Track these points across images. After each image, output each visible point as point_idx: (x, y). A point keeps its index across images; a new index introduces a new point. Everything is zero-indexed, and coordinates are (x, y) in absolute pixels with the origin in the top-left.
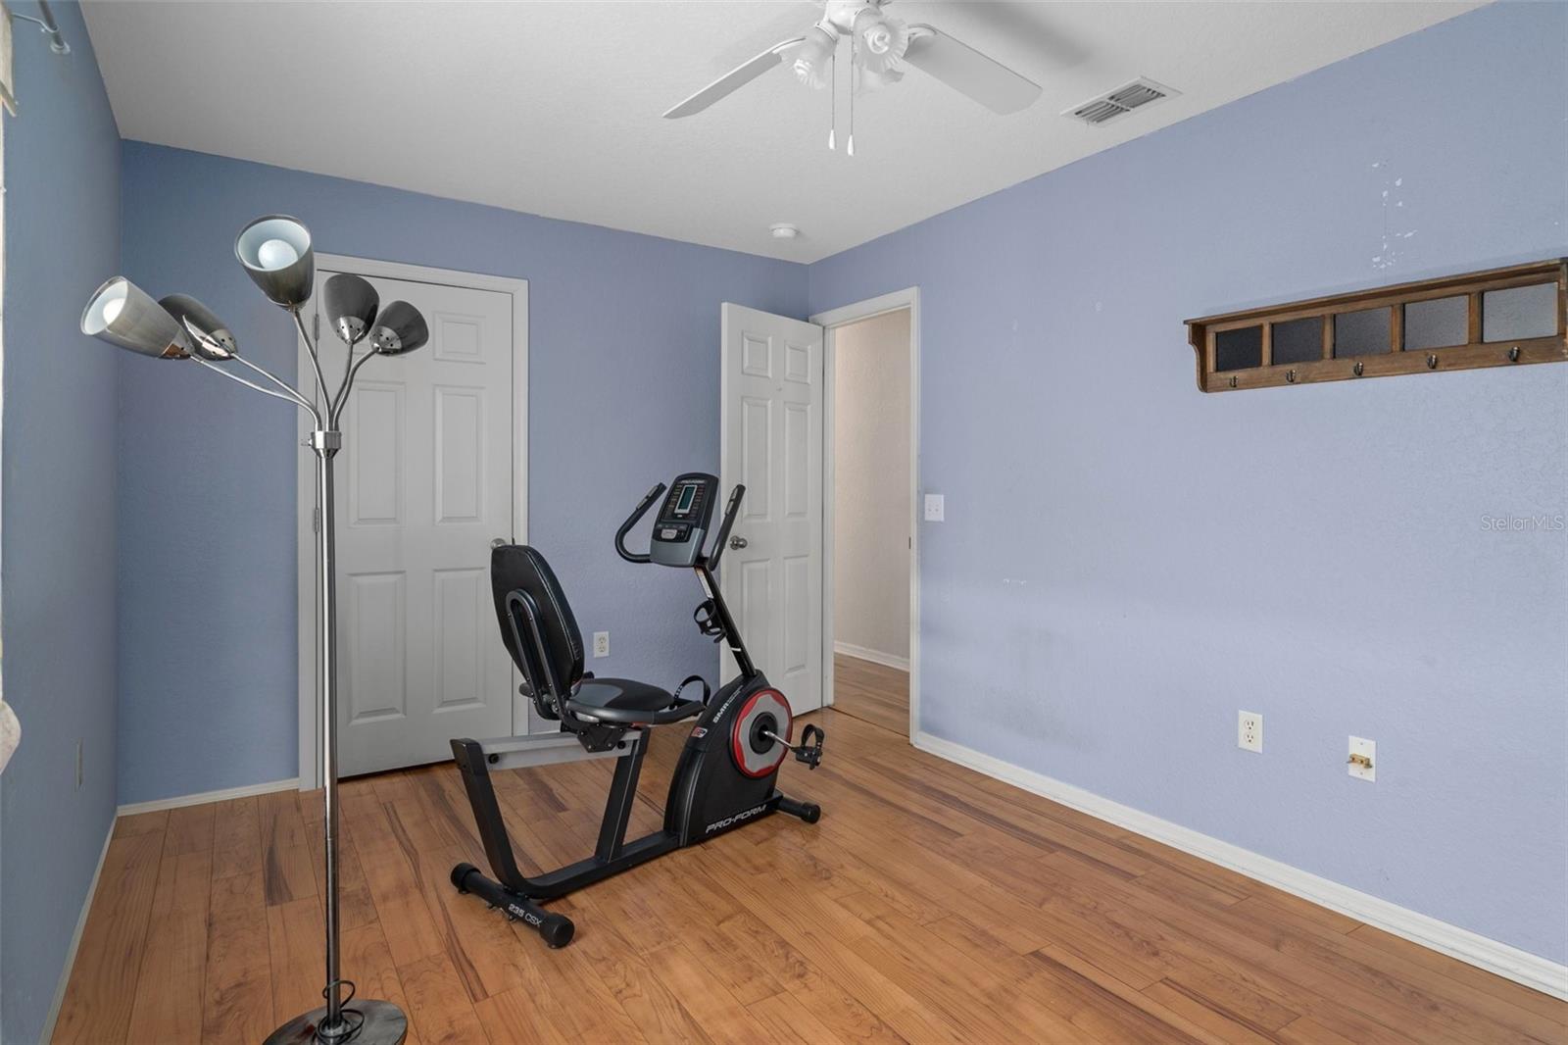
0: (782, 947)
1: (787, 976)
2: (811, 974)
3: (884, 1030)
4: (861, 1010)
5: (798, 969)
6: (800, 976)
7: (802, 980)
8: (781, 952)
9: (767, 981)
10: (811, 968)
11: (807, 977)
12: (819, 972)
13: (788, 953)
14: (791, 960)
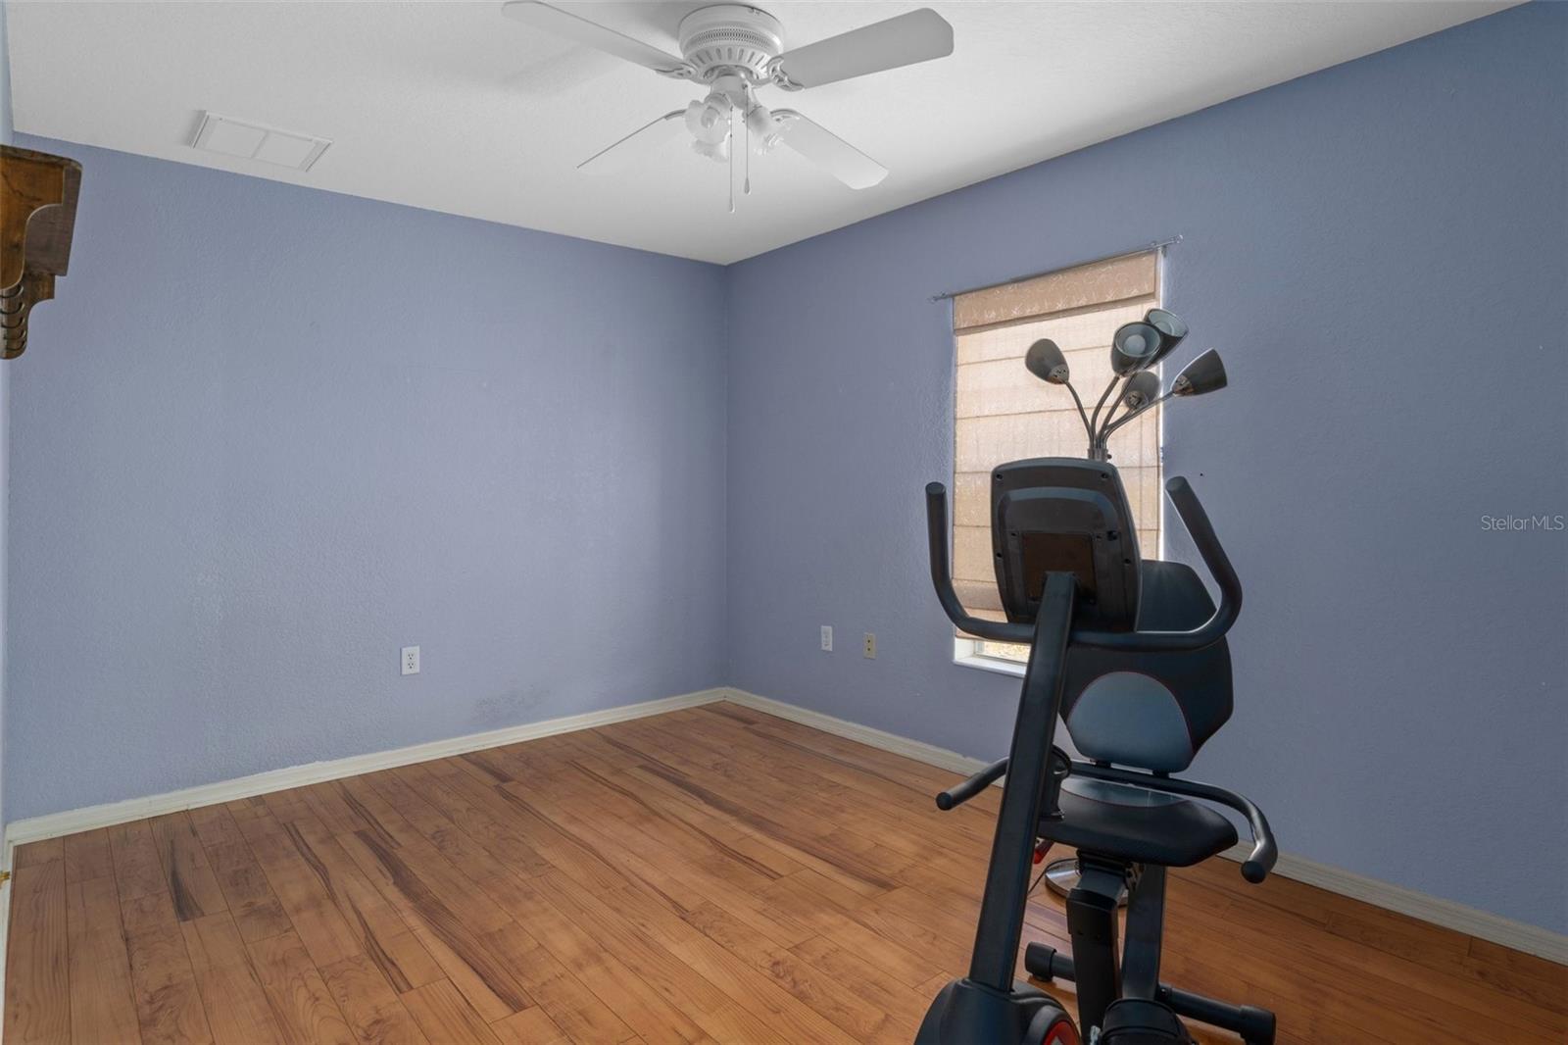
0: (802, 992)
1: (789, 963)
2: (766, 965)
3: (701, 927)
4: (719, 939)
5: (780, 969)
6: (777, 963)
7: (773, 960)
8: (802, 987)
9: (807, 957)
10: (768, 972)
11: (770, 963)
12: (759, 969)
13: (794, 987)
14: (790, 979)
